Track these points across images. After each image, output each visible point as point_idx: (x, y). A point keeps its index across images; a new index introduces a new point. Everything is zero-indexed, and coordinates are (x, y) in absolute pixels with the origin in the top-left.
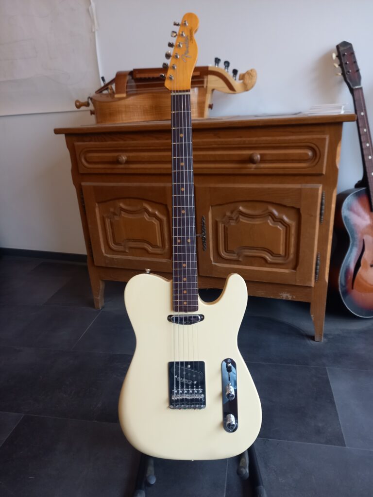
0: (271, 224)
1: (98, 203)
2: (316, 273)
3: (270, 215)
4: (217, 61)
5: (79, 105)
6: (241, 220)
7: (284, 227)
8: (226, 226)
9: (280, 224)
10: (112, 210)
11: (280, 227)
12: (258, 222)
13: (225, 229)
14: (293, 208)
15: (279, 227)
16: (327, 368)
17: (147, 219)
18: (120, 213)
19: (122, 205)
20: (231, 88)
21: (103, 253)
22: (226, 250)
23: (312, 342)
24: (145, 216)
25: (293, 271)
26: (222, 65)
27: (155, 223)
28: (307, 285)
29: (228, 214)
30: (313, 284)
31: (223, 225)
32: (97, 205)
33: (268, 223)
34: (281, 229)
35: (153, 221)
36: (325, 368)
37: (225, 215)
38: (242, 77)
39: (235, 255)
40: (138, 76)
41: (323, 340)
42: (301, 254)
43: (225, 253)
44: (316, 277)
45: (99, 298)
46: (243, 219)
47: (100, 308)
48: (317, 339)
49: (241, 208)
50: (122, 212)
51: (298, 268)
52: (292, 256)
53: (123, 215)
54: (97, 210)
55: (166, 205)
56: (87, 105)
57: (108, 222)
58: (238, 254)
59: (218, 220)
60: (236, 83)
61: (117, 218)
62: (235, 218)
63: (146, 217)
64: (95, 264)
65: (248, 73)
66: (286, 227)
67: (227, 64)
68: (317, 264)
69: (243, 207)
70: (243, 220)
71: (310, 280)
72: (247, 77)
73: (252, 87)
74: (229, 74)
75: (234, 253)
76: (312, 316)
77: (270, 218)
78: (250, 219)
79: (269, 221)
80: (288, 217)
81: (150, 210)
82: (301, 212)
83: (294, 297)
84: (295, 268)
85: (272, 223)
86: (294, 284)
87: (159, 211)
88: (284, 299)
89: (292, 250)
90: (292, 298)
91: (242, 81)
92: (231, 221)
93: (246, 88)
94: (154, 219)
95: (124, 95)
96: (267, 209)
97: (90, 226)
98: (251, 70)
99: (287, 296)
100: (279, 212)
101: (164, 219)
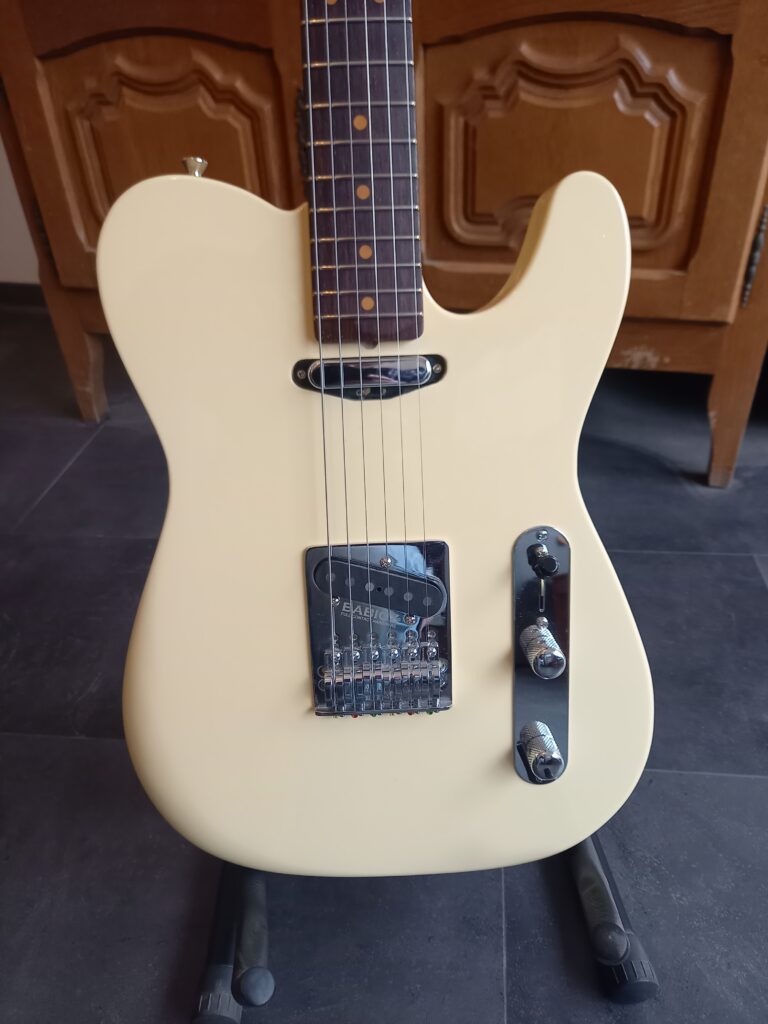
0: (621, 106)
1: (43, 58)
2: (748, 277)
3: (622, 73)
6: (523, 96)
7: (666, 118)
8: (472, 123)
9: (653, 104)
10: (91, 84)
11: (653, 117)
12: (578, 100)
13: (469, 134)
14: (707, 34)
15: (648, 116)
16: (755, 556)
17: (209, 114)
18: (120, 95)
19: (122, 63)
21: (80, 245)
22: (471, 215)
23: (700, 490)
24: (201, 102)
25: (678, 273)
27: (236, 125)
28: (714, 316)
29: (480, 75)
30: (731, 316)
31: (461, 121)
32: (38, 65)
33: (613, 103)
34: (655, 123)
35: (231, 120)
36: (751, 558)
37: (469, 81)
39: (497, 229)
41: (733, 483)
42: (711, 213)
43: (464, 223)
44: (744, 289)
45: (89, 389)
46: (529, 92)
47: (98, 420)
48: (714, 479)
49: (526, 50)
50: (126, 91)
51: (693, 263)
52: (678, 222)
53: (128, 101)
54: (43, 90)
55: (269, 53)
57: (82, 128)
58: (504, 227)
59: (445, 100)
61: (109, 115)
62: (502, 91)
63: (205, 102)
64: (65, 281)
66: (672, 115)
68: (755, 246)
69: (535, 44)
70: (530, 95)
71: (727, 301)
75: (494, 223)
76: (712, 414)
77: (621, 84)
78: (551, 92)
79: (616, 96)
80: (683, 75)
81: (218, 76)
82: (736, 50)
83: (667, 360)
84: (683, 264)
85: (626, 103)
86: (672, 315)
87: (248, 80)
88: (635, 366)
89: (683, 199)
90: (661, 363)
92: (489, 104)
94: (232, 109)
96: (617, 47)
97: (27, 148)
99: (645, 360)
100: (655, 59)
101: (266, 107)
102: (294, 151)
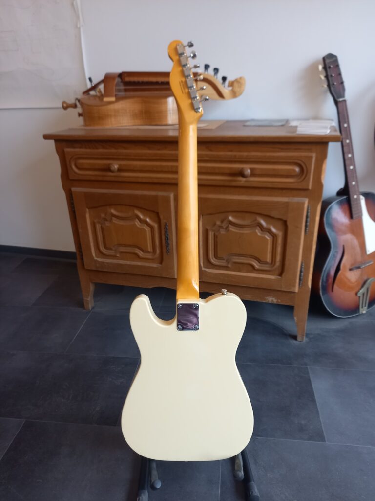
0: (259, 234)
1: (89, 209)
2: (300, 280)
3: (258, 226)
4: (207, 67)
5: (66, 106)
6: (231, 229)
7: (271, 237)
8: (216, 234)
9: (268, 233)
10: (103, 215)
11: (268, 237)
12: (246, 231)
13: (215, 237)
14: (280, 219)
15: (266, 237)
16: (308, 367)
17: (138, 226)
18: (111, 219)
19: (113, 211)
20: (221, 95)
21: (93, 258)
22: (216, 256)
23: (295, 342)
24: (136, 223)
25: (279, 277)
26: (211, 71)
27: (147, 229)
28: (291, 290)
29: (218, 223)
30: (297, 290)
31: (213, 233)
32: (87, 210)
33: (256, 233)
34: (268, 238)
35: (145, 228)
36: (307, 368)
37: (215, 224)
38: (231, 84)
39: (224, 261)
40: (127, 79)
41: (305, 339)
42: (287, 263)
43: (214, 259)
44: (300, 283)
45: (88, 299)
46: (232, 228)
47: (90, 309)
48: (299, 338)
49: (231, 218)
50: (113, 218)
51: (283, 275)
52: (278, 263)
53: (114, 221)
54: (88, 216)
55: (158, 214)
56: (75, 106)
57: (98, 227)
58: (227, 261)
59: (208, 228)
60: (225, 90)
61: (107, 224)
62: (225, 227)
63: (137, 223)
64: (86, 267)
65: (236, 81)
66: (273, 237)
67: (216, 70)
68: (301, 272)
69: (233, 217)
70: (232, 229)
71: (294, 286)
72: (236, 84)
73: (241, 94)
74: (218, 81)
75: (224, 260)
76: (295, 318)
77: (258, 228)
78: (238, 229)
79: (257, 231)
80: (275, 228)
81: (142, 217)
82: (288, 223)
83: (279, 301)
84: (281, 274)
85: (260, 233)
86: (279, 289)
87: (151, 218)
88: (270, 302)
89: (278, 258)
90: (278, 302)
91: (230, 88)
92: (221, 230)
93: (235, 95)
94: (146, 225)
95: (113, 99)
96: (256, 220)
97: (80, 231)
98: (241, 78)
99: (273, 300)
100: (267, 223)
101: (156, 226)
102: (163, 237)
